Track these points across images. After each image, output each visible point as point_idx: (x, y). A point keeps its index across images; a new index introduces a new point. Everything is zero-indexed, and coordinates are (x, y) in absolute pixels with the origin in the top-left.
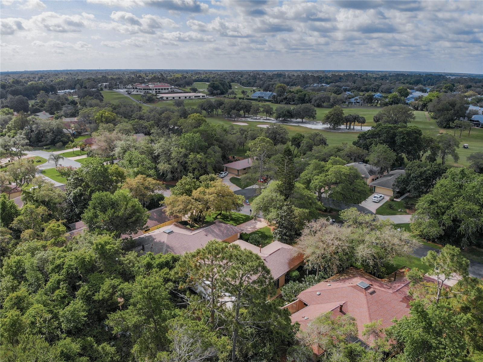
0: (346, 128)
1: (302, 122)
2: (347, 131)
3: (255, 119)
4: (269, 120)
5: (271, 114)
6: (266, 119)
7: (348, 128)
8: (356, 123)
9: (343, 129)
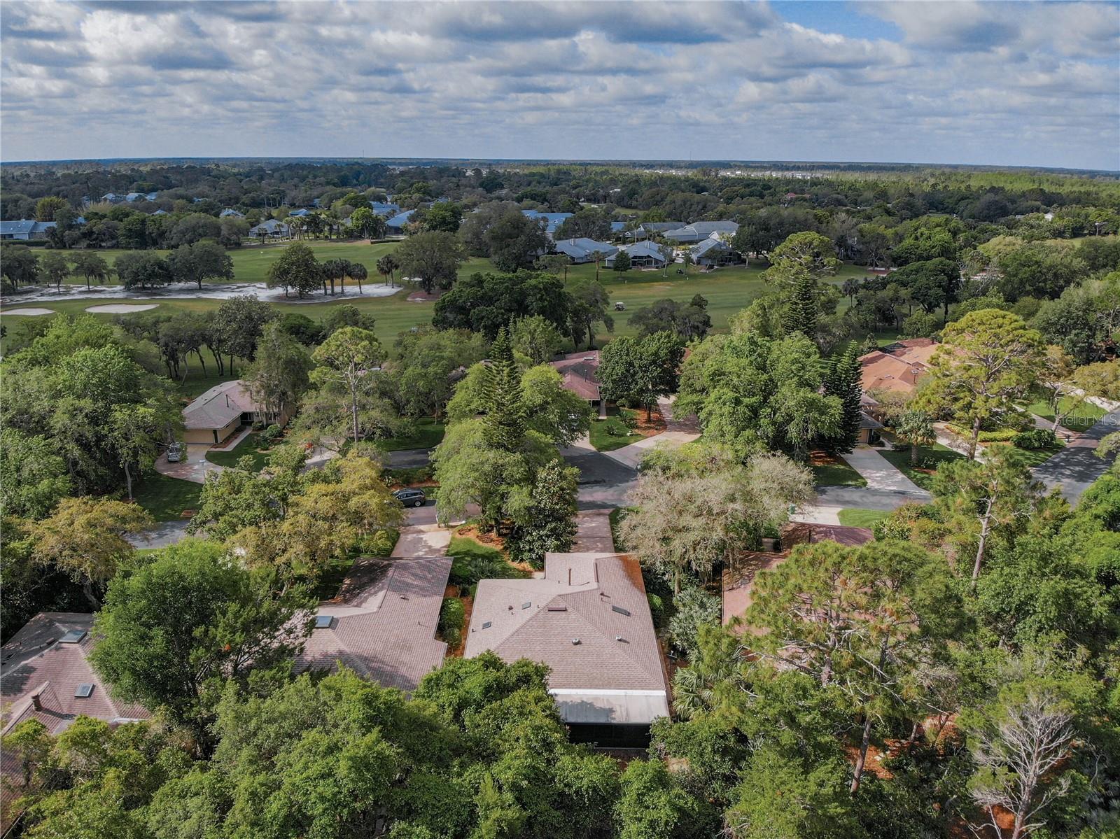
0: (326, 294)
1: (200, 289)
2: (330, 299)
3: (54, 294)
4: (100, 291)
5: (101, 276)
6: (89, 292)
7: (329, 292)
8: (347, 279)
9: (319, 297)
